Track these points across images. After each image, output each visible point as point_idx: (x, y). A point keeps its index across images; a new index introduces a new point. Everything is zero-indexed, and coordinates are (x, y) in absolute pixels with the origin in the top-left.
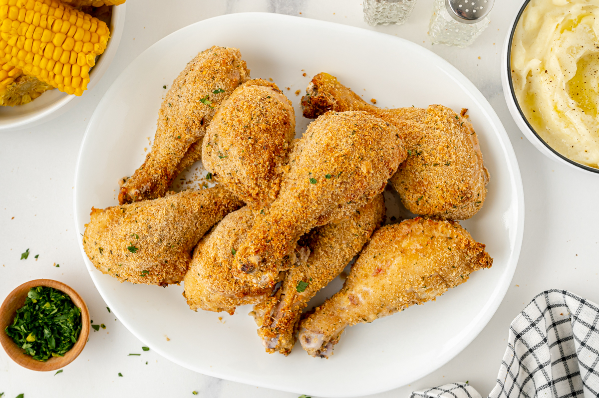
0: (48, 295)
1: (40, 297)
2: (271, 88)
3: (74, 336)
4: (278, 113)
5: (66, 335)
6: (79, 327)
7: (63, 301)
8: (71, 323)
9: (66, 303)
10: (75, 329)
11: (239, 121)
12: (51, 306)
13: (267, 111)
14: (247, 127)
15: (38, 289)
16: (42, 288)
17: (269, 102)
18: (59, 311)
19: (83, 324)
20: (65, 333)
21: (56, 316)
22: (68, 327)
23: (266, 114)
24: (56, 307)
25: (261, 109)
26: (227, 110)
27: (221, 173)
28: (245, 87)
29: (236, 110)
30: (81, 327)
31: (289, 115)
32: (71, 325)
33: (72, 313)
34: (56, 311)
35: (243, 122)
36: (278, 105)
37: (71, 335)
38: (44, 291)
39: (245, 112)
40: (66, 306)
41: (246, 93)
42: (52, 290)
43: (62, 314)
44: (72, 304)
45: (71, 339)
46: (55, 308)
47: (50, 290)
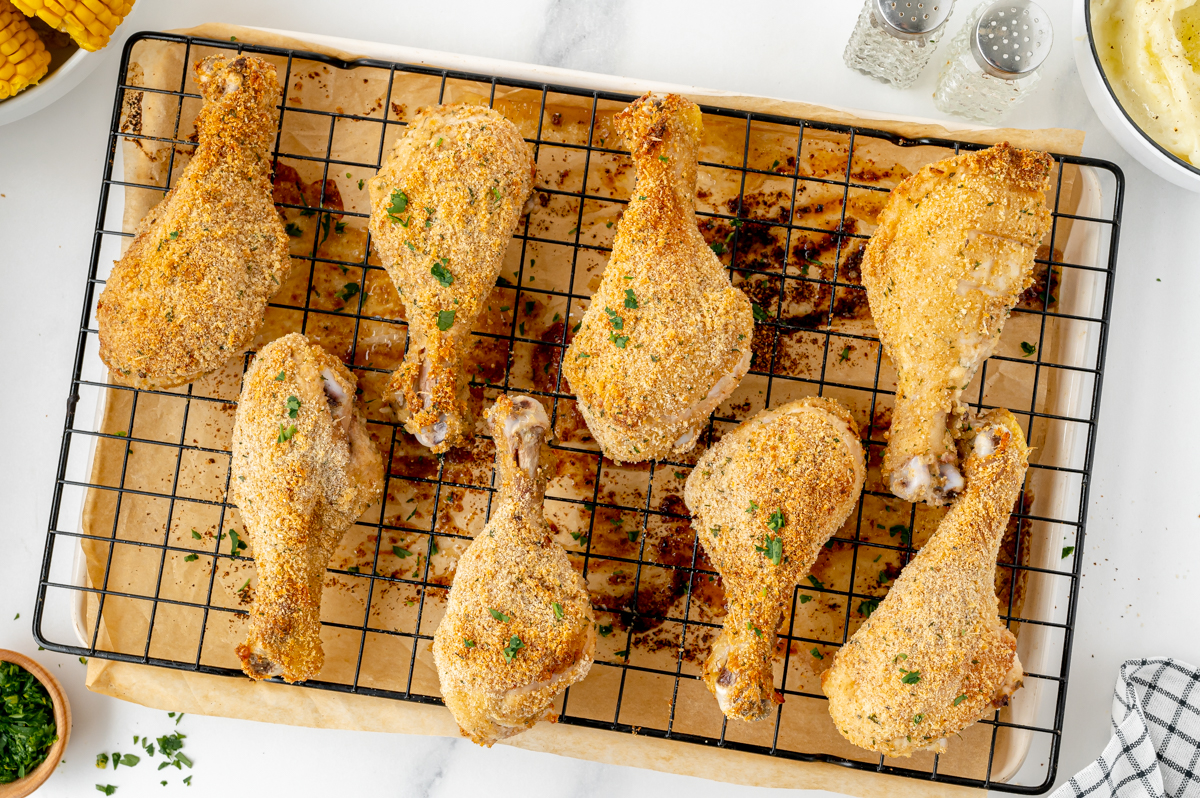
0: (23, 685)
1: (7, 683)
2: (847, 425)
3: (26, 768)
4: (840, 472)
5: (15, 758)
6: (41, 757)
7: (39, 706)
8: (32, 747)
9: (41, 712)
10: (34, 759)
11: (774, 456)
12: (18, 707)
13: (824, 461)
14: (782, 471)
15: (12, 668)
16: (17, 670)
17: (834, 448)
18: (24, 719)
19: (49, 757)
20: (16, 754)
21: (16, 724)
22: (25, 748)
23: (821, 464)
24: (24, 711)
25: (817, 454)
26: (764, 431)
27: (706, 519)
28: (806, 405)
29: (777, 437)
30: (44, 759)
31: (854, 481)
32: (30, 749)
33: (41, 731)
34: (21, 716)
35: (781, 461)
36: (846, 458)
37: (22, 763)
38: (18, 676)
39: (789, 447)
40: (39, 717)
41: (804, 417)
42: (32, 680)
43: (26, 726)
44: (50, 717)
45: (18, 768)
46: (21, 711)
47: (29, 678)
